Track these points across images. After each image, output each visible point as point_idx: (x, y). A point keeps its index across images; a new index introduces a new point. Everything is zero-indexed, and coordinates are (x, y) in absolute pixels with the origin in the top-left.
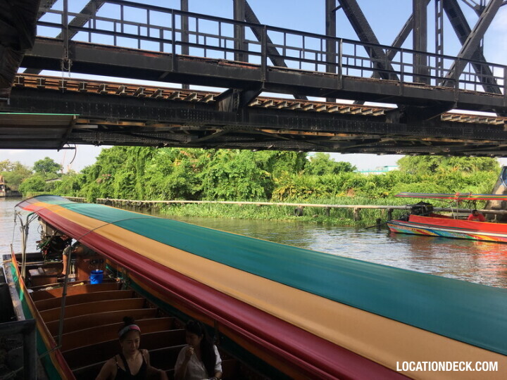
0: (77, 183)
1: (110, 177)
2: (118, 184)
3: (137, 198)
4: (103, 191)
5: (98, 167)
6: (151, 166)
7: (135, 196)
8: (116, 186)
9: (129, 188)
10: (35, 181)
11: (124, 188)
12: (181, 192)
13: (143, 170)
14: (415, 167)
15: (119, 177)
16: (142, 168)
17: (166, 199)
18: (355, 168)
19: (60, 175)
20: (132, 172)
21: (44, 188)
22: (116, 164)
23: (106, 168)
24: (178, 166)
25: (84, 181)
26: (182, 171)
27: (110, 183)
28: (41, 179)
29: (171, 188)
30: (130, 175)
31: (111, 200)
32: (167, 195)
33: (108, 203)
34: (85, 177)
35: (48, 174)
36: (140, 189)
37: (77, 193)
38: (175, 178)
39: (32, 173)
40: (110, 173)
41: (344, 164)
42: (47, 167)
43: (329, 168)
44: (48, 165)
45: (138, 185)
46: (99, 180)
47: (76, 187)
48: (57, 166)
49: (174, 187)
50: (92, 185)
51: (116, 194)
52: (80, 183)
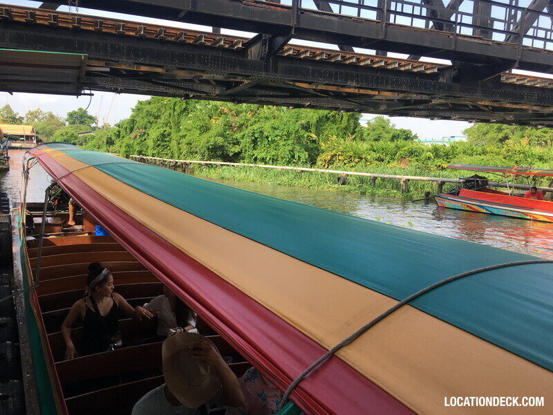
0: (111, 138)
1: (145, 133)
2: (152, 140)
3: (172, 157)
4: (137, 148)
5: (133, 121)
6: (187, 122)
7: (170, 154)
8: (150, 143)
9: (163, 146)
10: (67, 133)
11: (159, 145)
12: (219, 153)
13: (179, 127)
14: (484, 138)
15: (154, 133)
16: (178, 124)
17: (203, 159)
18: (416, 137)
19: (94, 129)
20: (168, 129)
21: (76, 141)
22: (152, 119)
23: (141, 121)
24: (217, 124)
25: (118, 136)
26: (221, 129)
27: (145, 139)
28: (74, 132)
29: (208, 148)
30: (165, 131)
31: (145, 157)
32: (203, 155)
33: (142, 160)
34: (119, 132)
35: (82, 126)
36: (176, 147)
37: (111, 148)
38: (212, 138)
39: (65, 125)
40: (145, 128)
41: (404, 132)
42: (80, 118)
43: (387, 135)
44: (81, 116)
45: (174, 144)
46: (133, 135)
47: (110, 142)
48: (91, 118)
49: (211, 147)
50: (126, 140)
51: (150, 151)
52: (113, 138)
